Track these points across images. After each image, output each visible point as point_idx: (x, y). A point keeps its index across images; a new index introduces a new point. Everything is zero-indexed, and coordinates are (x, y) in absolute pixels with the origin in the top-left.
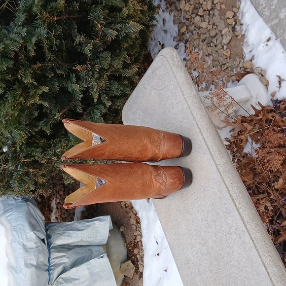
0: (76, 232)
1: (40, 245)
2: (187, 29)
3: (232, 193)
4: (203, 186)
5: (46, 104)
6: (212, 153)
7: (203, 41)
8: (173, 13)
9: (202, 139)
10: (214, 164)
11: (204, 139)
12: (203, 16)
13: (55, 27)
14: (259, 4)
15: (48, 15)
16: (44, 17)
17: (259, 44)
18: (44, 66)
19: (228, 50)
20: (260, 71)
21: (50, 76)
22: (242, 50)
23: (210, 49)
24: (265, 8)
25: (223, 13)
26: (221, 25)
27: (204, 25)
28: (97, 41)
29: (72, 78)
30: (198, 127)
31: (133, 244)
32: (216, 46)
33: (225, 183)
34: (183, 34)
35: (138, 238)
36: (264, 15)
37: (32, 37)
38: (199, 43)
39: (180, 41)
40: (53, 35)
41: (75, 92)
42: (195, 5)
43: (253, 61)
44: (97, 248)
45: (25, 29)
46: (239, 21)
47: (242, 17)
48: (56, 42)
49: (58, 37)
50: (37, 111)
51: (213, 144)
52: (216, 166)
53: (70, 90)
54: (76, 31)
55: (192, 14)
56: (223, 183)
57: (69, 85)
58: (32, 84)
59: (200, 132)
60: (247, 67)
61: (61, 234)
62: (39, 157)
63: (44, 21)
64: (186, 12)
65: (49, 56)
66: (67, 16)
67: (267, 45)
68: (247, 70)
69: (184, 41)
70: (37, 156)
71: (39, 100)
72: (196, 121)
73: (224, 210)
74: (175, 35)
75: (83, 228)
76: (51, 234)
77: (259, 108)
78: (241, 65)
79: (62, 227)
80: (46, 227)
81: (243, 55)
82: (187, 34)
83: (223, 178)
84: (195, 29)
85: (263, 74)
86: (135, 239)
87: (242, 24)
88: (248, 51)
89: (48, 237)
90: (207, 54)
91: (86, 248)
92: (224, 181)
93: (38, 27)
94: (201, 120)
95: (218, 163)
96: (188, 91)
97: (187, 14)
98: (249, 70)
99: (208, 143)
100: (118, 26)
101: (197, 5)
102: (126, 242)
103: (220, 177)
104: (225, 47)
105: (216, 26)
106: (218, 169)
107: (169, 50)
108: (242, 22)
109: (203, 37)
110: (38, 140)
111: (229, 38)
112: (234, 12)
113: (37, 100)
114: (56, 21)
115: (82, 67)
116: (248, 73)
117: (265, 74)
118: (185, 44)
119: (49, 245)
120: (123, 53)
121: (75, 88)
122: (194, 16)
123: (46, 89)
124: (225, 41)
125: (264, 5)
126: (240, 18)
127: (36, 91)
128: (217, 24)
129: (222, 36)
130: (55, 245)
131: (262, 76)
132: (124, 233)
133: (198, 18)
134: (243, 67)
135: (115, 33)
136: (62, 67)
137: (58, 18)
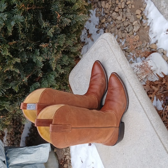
0: (27, 155)
1: (2, 165)
2: (106, 20)
3: (164, 143)
4: (138, 136)
5: (18, 71)
6: (146, 111)
7: (118, 29)
8: (95, 9)
9: (138, 101)
10: (148, 120)
11: (139, 101)
12: (118, 12)
13: (27, 15)
14: (161, 6)
15: (23, 5)
16: (20, 6)
17: (161, 33)
18: (17, 43)
19: (137, 36)
20: (162, 51)
21: (21, 51)
22: (148, 36)
23: (124, 35)
24: (165, 9)
25: (133, 11)
26: (132, 19)
27: (119, 18)
28: (57, 26)
29: (37, 52)
30: (134, 92)
31: (63, 161)
32: (128, 33)
33: (158, 135)
34: (103, 23)
35: (67, 157)
36: (164, 13)
37: (11, 21)
38: (115, 30)
39: (100, 28)
40: (26, 20)
41: (38, 62)
42: (112, 5)
43: (157, 44)
44: (40, 165)
45: (6, 15)
46: (145, 17)
47: (148, 14)
48: (28, 26)
49: (30, 22)
50: (10, 76)
51: (147, 105)
52: (150, 121)
53: (34, 60)
54: (41, 18)
55: (110, 10)
56: (156, 135)
57: (34, 57)
58: (8, 56)
59: (136, 95)
60: (153, 48)
61: (17, 157)
62: (8, 108)
63: (21, 10)
64: (106, 9)
65: (22, 36)
66: (35, 7)
67: (167, 34)
68: (152, 50)
69: (103, 28)
70: (6, 107)
71: (13, 68)
72: (132, 87)
73: (158, 155)
74: (97, 24)
75: (32, 152)
76: (9, 157)
77: (162, 76)
78: (148, 46)
79: (17, 152)
80: (5, 152)
81: (149, 40)
82: (105, 24)
83: (156, 131)
84: (112, 21)
85: (165, 53)
86: (65, 157)
87: (147, 19)
88: (153, 37)
89: (7, 159)
90: (121, 38)
91: (33, 166)
92: (157, 134)
93: (16, 14)
94: (136, 87)
95: (151, 119)
96: (125, 65)
97: (106, 10)
98: (154, 50)
99: (142, 104)
100: (71, 16)
101: (114, 5)
102: (58, 159)
103: (153, 130)
104: (135, 34)
105: (128, 19)
106: (151, 124)
107: (108, 35)
108: (148, 17)
109: (118, 26)
110: (7, 95)
111: (138, 28)
112: (141, 10)
113: (11, 68)
114: (28, 10)
115: (46, 45)
116: (153, 52)
117: (166, 53)
118: (104, 30)
119: (8, 164)
120: (73, 35)
121: (39, 59)
122: (111, 12)
123: (18, 60)
124: (135, 29)
125: (165, 7)
126: (146, 15)
127: (11, 61)
128: (129, 18)
129: (133, 26)
130: (12, 164)
131: (164, 54)
132: (57, 153)
133: (114, 13)
134: (149, 48)
135: (69, 21)
136: (31, 45)
137: (30, 8)
